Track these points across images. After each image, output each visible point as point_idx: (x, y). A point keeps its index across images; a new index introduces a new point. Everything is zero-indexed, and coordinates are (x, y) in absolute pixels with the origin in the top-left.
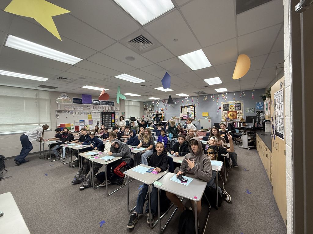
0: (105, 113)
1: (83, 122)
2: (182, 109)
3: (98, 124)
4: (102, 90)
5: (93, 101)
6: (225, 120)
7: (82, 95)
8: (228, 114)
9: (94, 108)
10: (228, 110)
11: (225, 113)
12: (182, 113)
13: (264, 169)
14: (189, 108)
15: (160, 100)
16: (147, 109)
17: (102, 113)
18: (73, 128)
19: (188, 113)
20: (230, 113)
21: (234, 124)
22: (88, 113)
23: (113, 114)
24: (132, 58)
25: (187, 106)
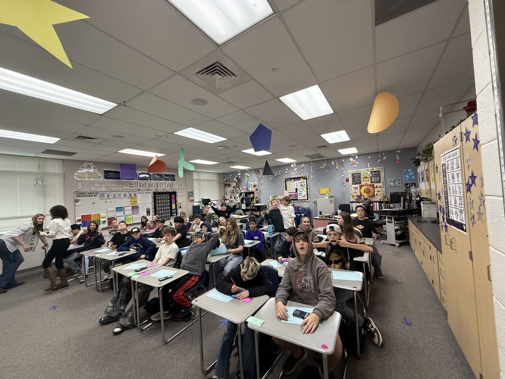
0: (159, 193)
1: (122, 210)
2: (286, 184)
3: (148, 212)
4: (153, 156)
5: (140, 174)
6: (357, 199)
7: (120, 164)
8: (360, 188)
9: (140, 186)
10: (360, 183)
11: (355, 188)
12: (286, 190)
13: (427, 279)
14: (298, 182)
15: (250, 170)
16: (229, 185)
17: (155, 194)
18: (105, 221)
19: (296, 189)
20: (363, 188)
21: (371, 205)
22: (130, 195)
23: (173, 195)
24: (203, 102)
25: (295, 179)
